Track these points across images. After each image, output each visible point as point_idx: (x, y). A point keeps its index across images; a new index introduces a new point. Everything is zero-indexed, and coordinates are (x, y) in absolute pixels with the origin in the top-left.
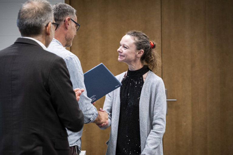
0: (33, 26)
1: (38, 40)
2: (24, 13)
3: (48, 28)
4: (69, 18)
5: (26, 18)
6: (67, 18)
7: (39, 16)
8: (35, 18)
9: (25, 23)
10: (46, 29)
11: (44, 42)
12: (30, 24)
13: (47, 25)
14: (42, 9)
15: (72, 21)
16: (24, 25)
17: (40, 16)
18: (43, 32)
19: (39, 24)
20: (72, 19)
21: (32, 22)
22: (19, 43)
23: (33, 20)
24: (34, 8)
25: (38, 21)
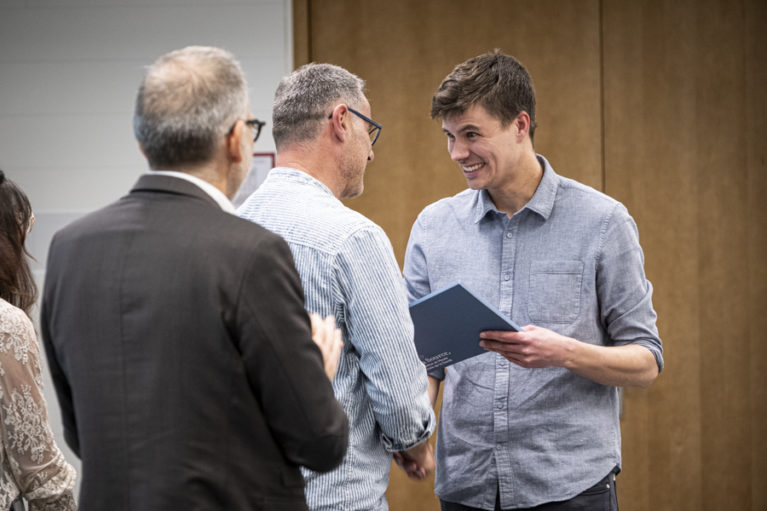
0: (186, 136)
1: (204, 179)
2: (155, 96)
3: (233, 140)
5: (164, 113)
7: (204, 104)
8: (193, 110)
9: (161, 128)
10: (229, 144)
11: (224, 184)
12: (177, 132)
13: (232, 132)
14: (213, 82)
16: (160, 136)
17: (209, 105)
18: (220, 154)
19: (207, 129)
21: (183, 126)
22: (145, 191)
23: (187, 117)
24: (189, 80)
25: (203, 120)
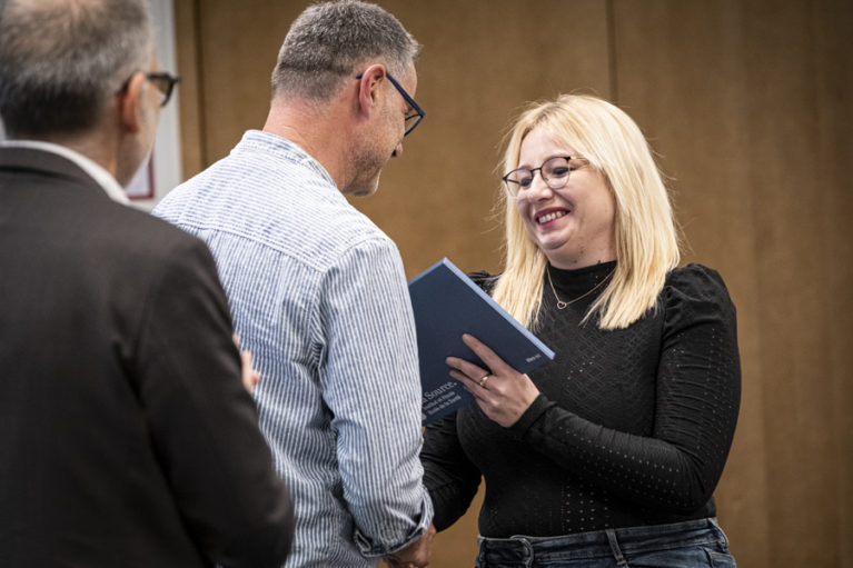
0: (57, 91)
2: (15, 30)
4: (380, 70)
5: (27, 56)
6: (369, 68)
7: (87, 46)
8: (69, 54)
9: (21, 78)
10: (121, 107)
11: (114, 164)
12: (44, 85)
13: (125, 88)
15: (393, 87)
17: (93, 47)
19: (89, 84)
20: (394, 76)
21: (54, 77)
23: (60, 63)
24: (66, 10)
25: (84, 68)
